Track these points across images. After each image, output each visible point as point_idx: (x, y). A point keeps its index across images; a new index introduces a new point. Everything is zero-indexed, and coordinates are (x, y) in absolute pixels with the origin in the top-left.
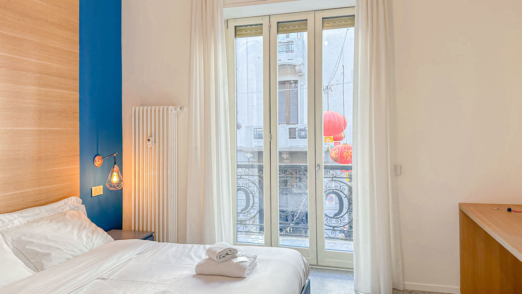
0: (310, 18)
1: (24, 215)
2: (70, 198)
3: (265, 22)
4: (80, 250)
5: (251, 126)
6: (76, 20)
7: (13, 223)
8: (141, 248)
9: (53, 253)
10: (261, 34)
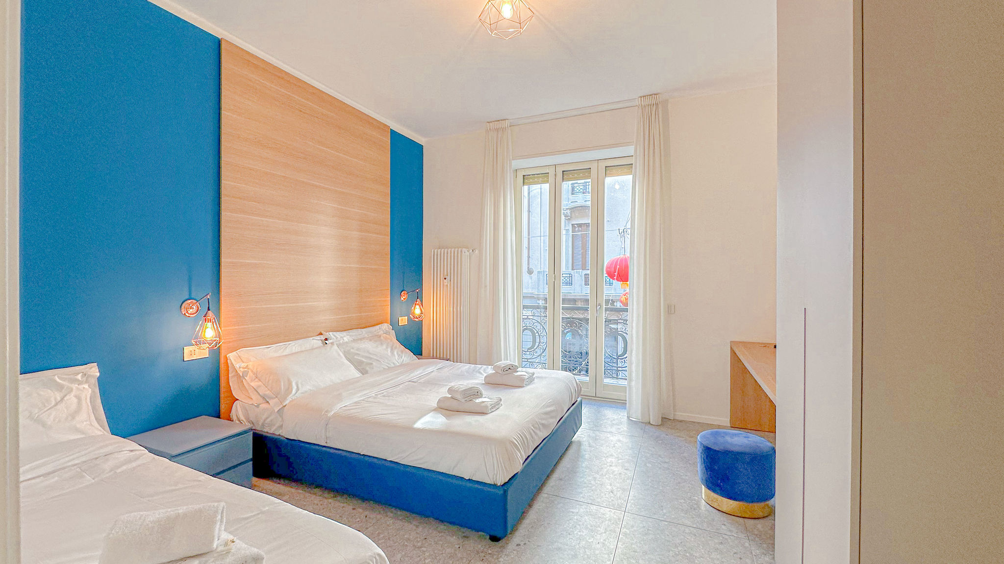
0: (594, 166)
1: (350, 334)
2: (383, 324)
3: (551, 171)
4: (394, 364)
5: (543, 271)
6: (388, 176)
7: (343, 339)
8: (440, 365)
9: (374, 363)
10: (547, 182)
